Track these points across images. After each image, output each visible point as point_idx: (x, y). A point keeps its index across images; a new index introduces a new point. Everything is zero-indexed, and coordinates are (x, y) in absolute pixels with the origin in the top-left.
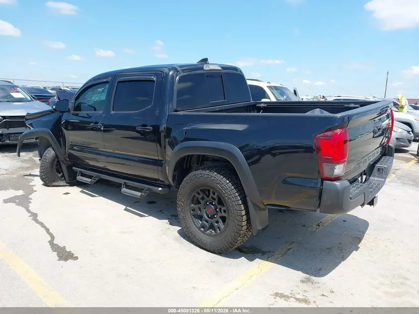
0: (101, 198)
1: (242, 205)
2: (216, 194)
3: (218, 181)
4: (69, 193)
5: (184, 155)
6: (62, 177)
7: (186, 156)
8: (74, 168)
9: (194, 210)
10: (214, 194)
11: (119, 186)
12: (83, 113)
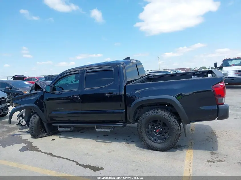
0: (75, 138)
1: (178, 124)
2: (162, 122)
3: (163, 115)
4: (54, 140)
5: (140, 105)
6: (43, 131)
7: (141, 105)
8: (53, 124)
9: (148, 132)
10: (160, 121)
11: (93, 129)
12: (57, 92)
